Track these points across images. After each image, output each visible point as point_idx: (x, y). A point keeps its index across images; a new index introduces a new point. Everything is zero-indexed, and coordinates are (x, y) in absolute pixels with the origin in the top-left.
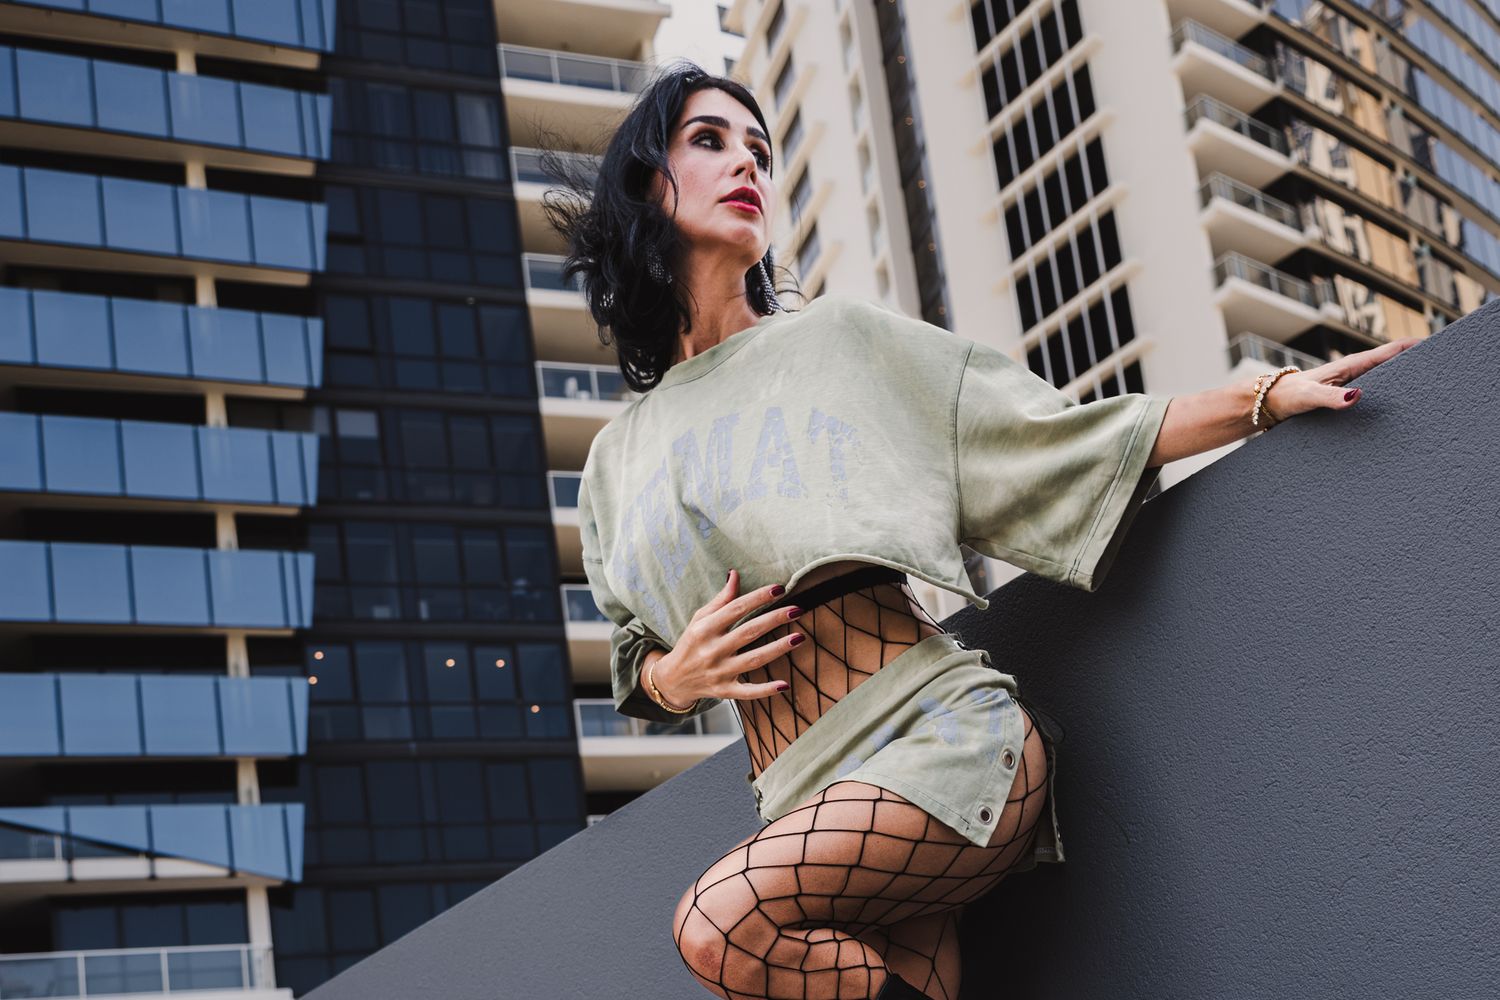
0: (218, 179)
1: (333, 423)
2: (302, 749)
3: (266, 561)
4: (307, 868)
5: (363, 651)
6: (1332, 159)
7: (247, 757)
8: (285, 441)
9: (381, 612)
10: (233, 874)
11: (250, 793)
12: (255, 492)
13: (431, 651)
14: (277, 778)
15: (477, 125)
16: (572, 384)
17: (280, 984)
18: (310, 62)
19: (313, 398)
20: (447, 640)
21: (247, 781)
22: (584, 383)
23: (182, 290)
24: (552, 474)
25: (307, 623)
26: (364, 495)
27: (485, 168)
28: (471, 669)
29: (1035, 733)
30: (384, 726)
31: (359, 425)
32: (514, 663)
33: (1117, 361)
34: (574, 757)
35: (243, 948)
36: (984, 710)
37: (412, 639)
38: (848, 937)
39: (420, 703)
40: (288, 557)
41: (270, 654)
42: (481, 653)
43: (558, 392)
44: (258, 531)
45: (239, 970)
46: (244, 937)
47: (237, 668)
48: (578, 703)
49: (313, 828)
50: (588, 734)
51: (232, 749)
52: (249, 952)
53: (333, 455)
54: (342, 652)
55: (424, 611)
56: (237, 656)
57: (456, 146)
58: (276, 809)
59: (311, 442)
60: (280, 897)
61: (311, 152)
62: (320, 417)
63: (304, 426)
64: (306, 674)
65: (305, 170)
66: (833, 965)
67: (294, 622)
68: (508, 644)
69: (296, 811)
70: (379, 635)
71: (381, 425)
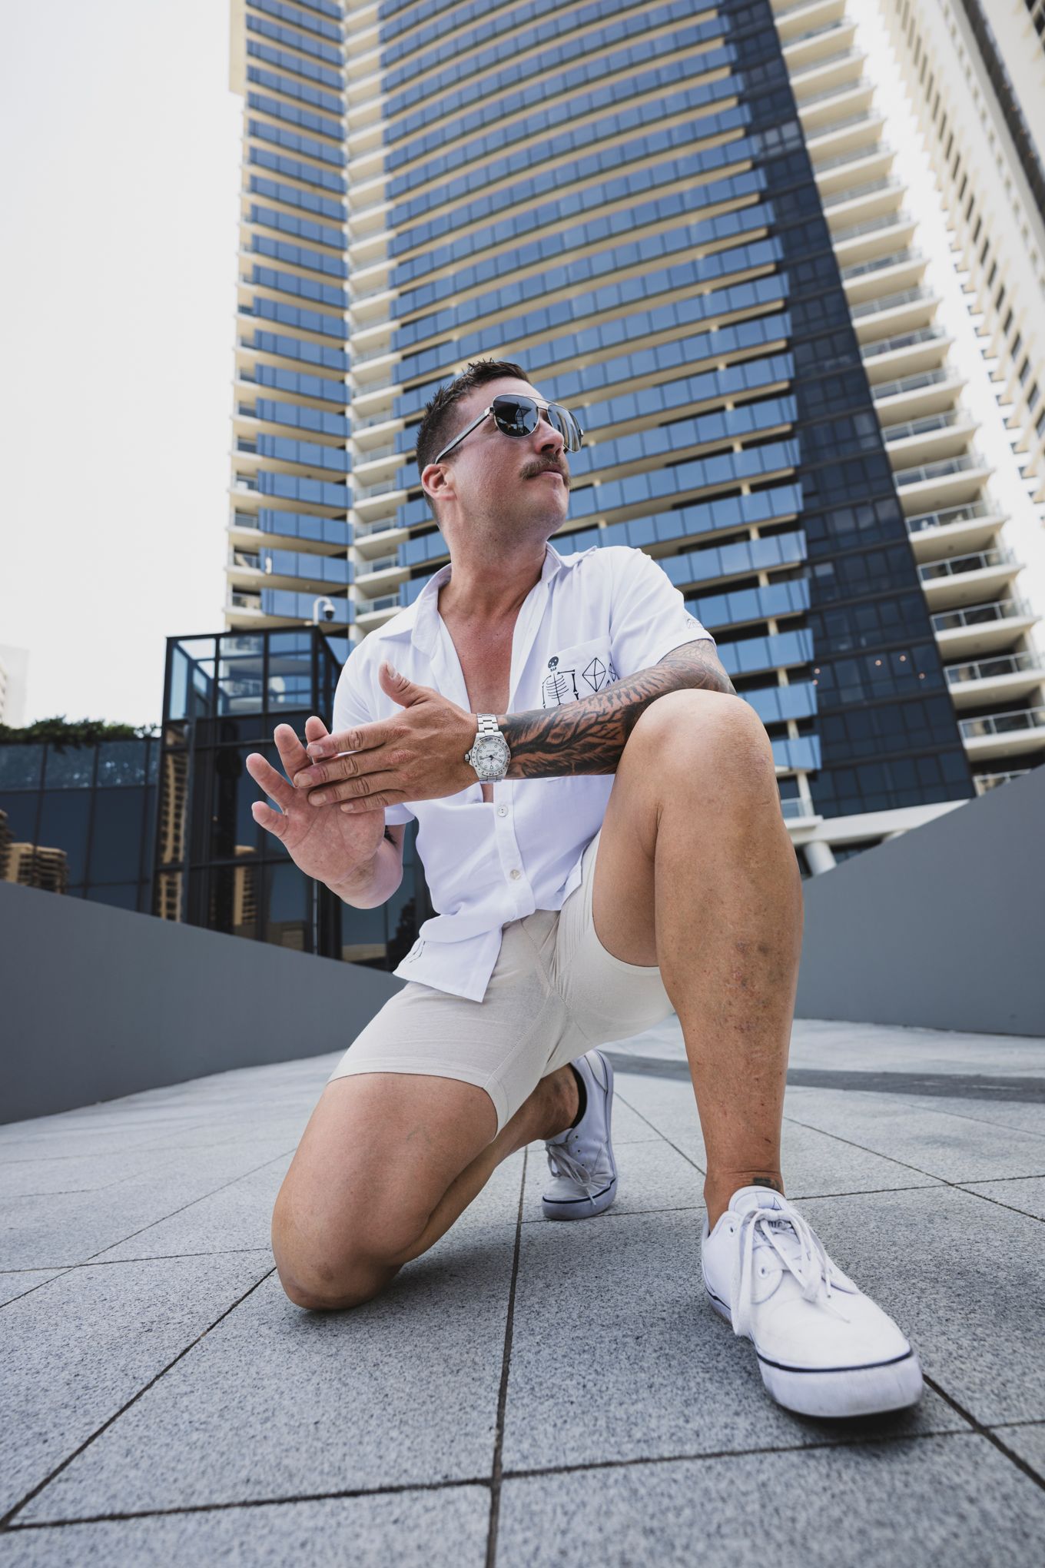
0: (754, 488)
1: (813, 572)
2: (815, 712)
3: (791, 636)
4: (823, 763)
5: (838, 666)
7: (792, 719)
8: (794, 585)
9: (843, 647)
10: (791, 769)
11: (794, 734)
12: (784, 609)
13: (869, 660)
14: (805, 726)
15: (864, 424)
16: (924, 524)
17: (816, 814)
18: (788, 428)
19: (803, 564)
20: (876, 653)
21: (793, 729)
22: (931, 521)
23: (745, 536)
24: (920, 568)
25: (812, 657)
26: (830, 598)
28: (890, 664)
30: (851, 696)
31: (825, 570)
32: (911, 658)
34: (947, 695)
35: (798, 799)
37: (859, 656)
39: (866, 683)
40: (800, 632)
41: (797, 674)
42: (893, 655)
43: (917, 527)
44: (786, 624)
45: (798, 809)
46: (799, 795)
47: (783, 683)
48: (946, 669)
49: (824, 745)
50: (953, 682)
51: (785, 717)
52: (801, 801)
53: (816, 586)
54: (828, 668)
55: (863, 642)
56: (783, 678)
57: (855, 438)
58: (807, 739)
59: (805, 583)
60: (812, 777)
61: (792, 463)
62: (807, 571)
63: (802, 577)
64: (812, 679)
65: (791, 472)
67: (806, 659)
68: (906, 649)
69: (816, 740)
70: (844, 657)
71: (835, 567)
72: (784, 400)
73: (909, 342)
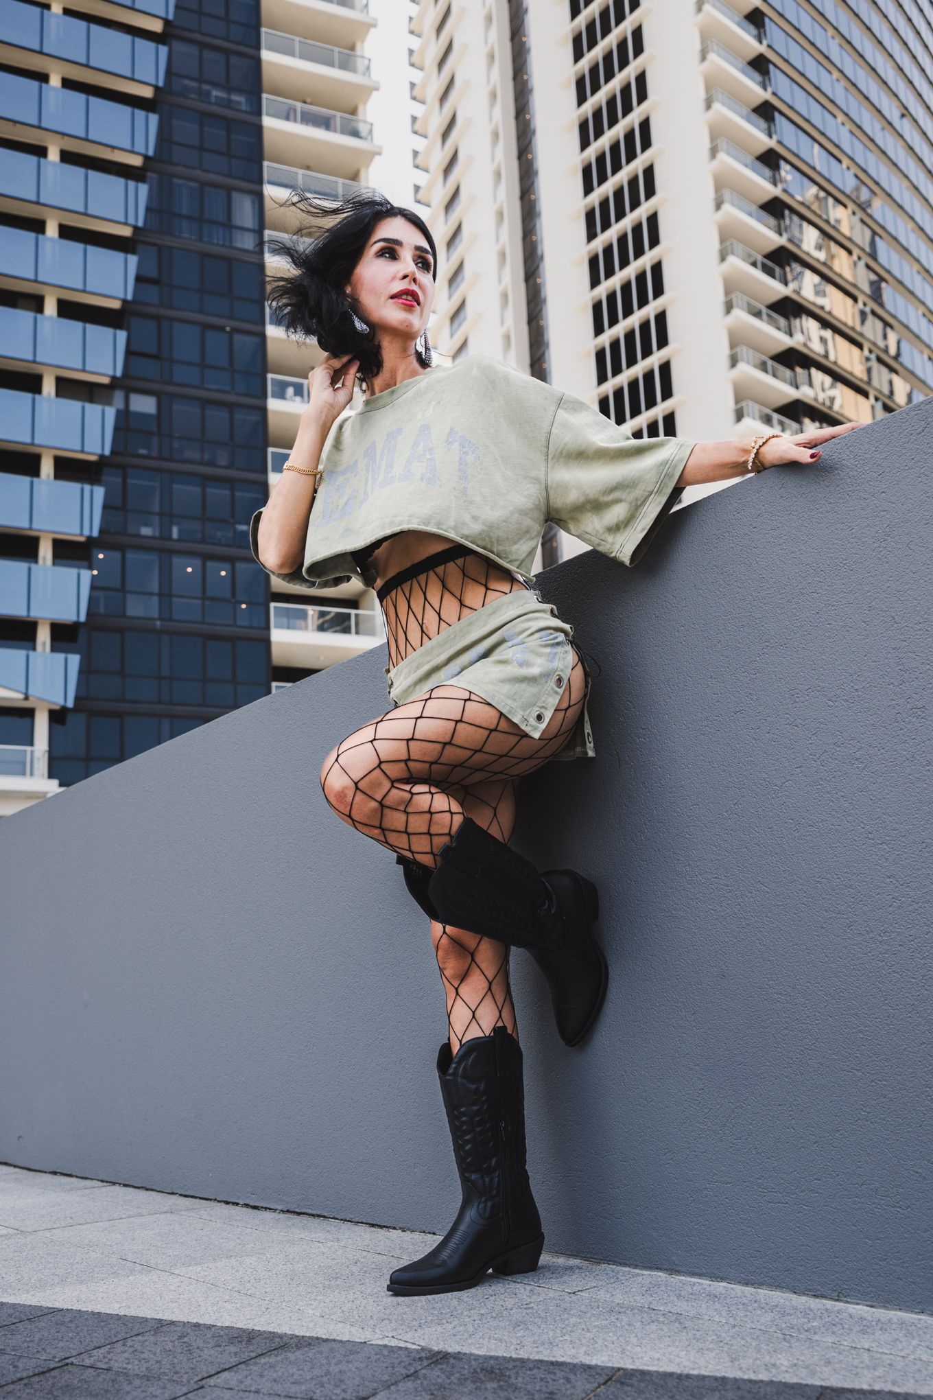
0: (67, 232)
1: (127, 402)
2: (83, 618)
3: (72, 489)
4: (77, 699)
5: (131, 556)
6: (815, 290)
7: (46, 619)
8: (93, 410)
9: (146, 531)
10: (26, 698)
11: (44, 644)
12: (70, 445)
13: (176, 560)
14: (64, 635)
15: (244, 212)
16: (290, 391)
17: (51, 776)
18: (137, 161)
19: (115, 384)
20: (189, 554)
21: (43, 636)
22: (297, 391)
23: (36, 303)
24: (270, 450)
25: (95, 534)
26: (143, 451)
27: (247, 242)
28: (203, 575)
29: (579, 667)
30: (140, 608)
31: (144, 404)
32: (233, 573)
33: (659, 411)
34: (267, 642)
35: (28, 748)
36: (546, 646)
37: (164, 550)
38: (440, 791)
39: (166, 595)
40: (87, 488)
41: (67, 551)
42: (210, 564)
43: (281, 395)
44: (68, 469)
45: (24, 763)
46: (31, 743)
47: (44, 559)
48: (273, 605)
49: (85, 672)
50: (278, 626)
51: (35, 614)
52: (32, 752)
53: (125, 422)
54: (117, 555)
55: (175, 533)
56: (46, 551)
57: (228, 225)
58: (61, 657)
59: (111, 413)
60: (57, 717)
61: (131, 221)
62: (119, 396)
63: (108, 402)
64: (91, 568)
65: (126, 232)
66: (427, 810)
67: (86, 532)
68: (230, 560)
69: (75, 660)
70: (143, 546)
71: (159, 406)
72: (140, 114)
73: (325, 123)
